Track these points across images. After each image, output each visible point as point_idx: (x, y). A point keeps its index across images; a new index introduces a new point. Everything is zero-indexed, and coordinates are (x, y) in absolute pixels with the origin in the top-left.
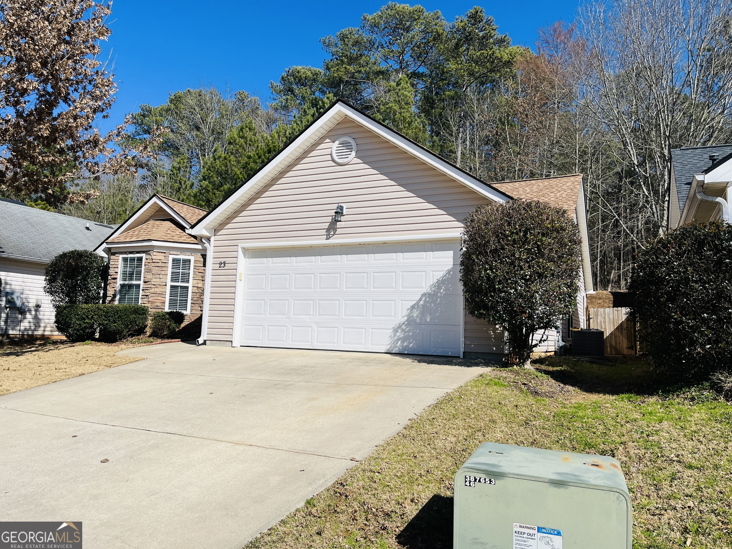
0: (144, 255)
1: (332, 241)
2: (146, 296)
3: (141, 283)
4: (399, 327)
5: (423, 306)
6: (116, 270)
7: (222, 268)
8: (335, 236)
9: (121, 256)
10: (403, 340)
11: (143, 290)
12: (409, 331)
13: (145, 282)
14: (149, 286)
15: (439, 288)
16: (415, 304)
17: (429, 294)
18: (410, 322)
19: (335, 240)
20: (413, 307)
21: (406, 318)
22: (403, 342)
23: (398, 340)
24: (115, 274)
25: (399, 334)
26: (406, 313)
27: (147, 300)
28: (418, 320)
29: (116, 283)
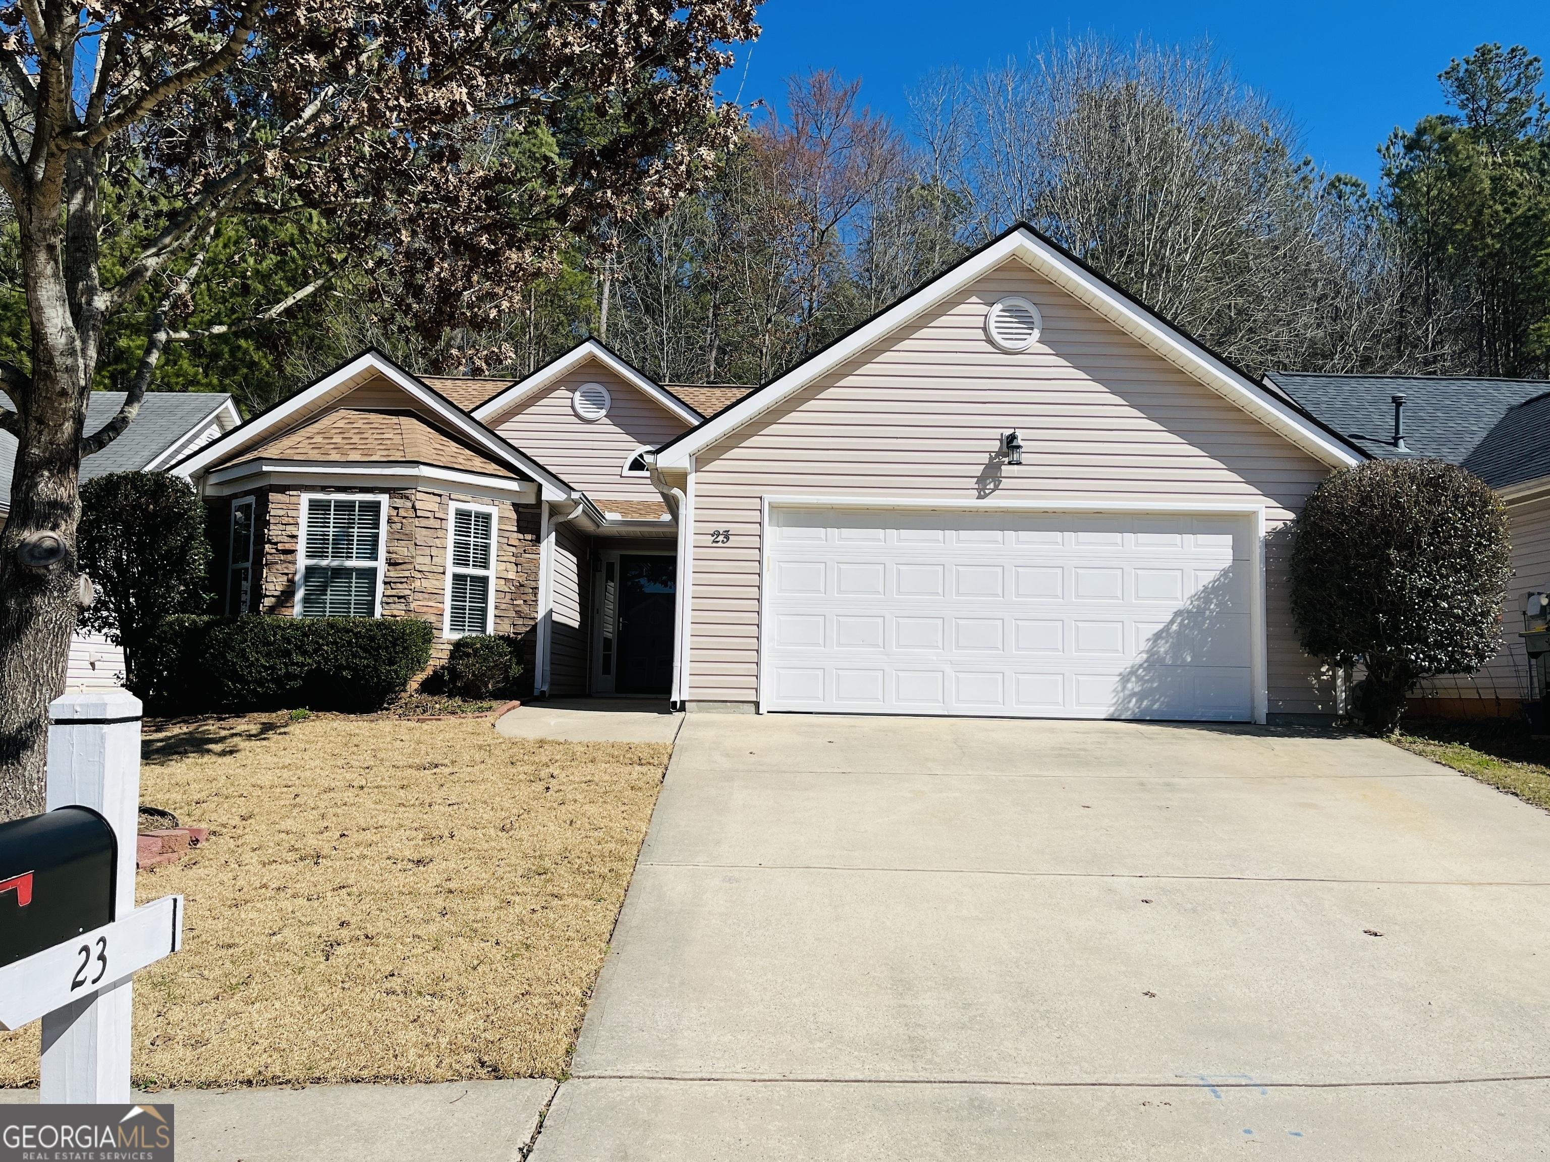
0: (384, 499)
1: (989, 502)
2: (399, 597)
3: (381, 565)
4: (1133, 672)
5: (1178, 633)
6: (291, 530)
7: (720, 544)
8: (997, 492)
9: (305, 498)
10: (1141, 696)
11: (385, 583)
12: (1151, 681)
13: (391, 563)
14: (407, 574)
15: (1207, 601)
16: (1162, 631)
17: (1189, 612)
18: (1153, 662)
19: (995, 501)
20: (1158, 636)
21: (1145, 656)
22: (1140, 701)
23: (1133, 694)
24: (286, 539)
25: (1133, 685)
26: (1144, 646)
27: (403, 607)
28: (1168, 660)
29: (294, 563)
